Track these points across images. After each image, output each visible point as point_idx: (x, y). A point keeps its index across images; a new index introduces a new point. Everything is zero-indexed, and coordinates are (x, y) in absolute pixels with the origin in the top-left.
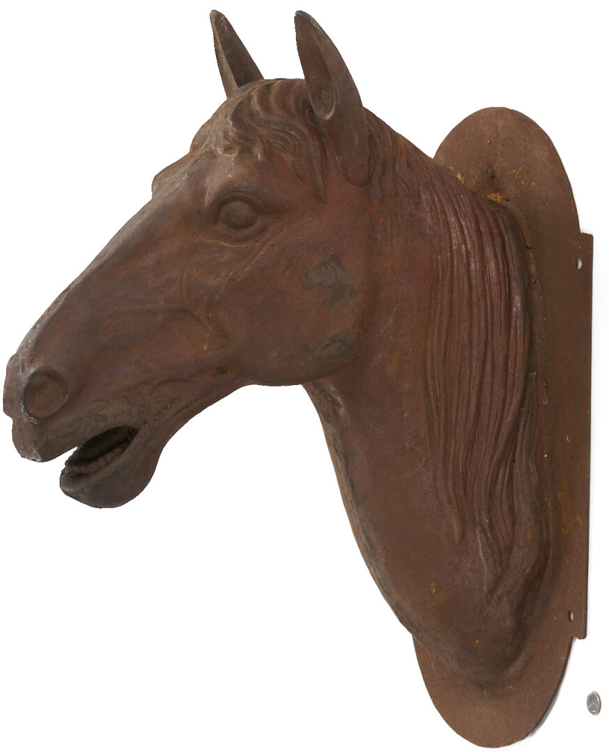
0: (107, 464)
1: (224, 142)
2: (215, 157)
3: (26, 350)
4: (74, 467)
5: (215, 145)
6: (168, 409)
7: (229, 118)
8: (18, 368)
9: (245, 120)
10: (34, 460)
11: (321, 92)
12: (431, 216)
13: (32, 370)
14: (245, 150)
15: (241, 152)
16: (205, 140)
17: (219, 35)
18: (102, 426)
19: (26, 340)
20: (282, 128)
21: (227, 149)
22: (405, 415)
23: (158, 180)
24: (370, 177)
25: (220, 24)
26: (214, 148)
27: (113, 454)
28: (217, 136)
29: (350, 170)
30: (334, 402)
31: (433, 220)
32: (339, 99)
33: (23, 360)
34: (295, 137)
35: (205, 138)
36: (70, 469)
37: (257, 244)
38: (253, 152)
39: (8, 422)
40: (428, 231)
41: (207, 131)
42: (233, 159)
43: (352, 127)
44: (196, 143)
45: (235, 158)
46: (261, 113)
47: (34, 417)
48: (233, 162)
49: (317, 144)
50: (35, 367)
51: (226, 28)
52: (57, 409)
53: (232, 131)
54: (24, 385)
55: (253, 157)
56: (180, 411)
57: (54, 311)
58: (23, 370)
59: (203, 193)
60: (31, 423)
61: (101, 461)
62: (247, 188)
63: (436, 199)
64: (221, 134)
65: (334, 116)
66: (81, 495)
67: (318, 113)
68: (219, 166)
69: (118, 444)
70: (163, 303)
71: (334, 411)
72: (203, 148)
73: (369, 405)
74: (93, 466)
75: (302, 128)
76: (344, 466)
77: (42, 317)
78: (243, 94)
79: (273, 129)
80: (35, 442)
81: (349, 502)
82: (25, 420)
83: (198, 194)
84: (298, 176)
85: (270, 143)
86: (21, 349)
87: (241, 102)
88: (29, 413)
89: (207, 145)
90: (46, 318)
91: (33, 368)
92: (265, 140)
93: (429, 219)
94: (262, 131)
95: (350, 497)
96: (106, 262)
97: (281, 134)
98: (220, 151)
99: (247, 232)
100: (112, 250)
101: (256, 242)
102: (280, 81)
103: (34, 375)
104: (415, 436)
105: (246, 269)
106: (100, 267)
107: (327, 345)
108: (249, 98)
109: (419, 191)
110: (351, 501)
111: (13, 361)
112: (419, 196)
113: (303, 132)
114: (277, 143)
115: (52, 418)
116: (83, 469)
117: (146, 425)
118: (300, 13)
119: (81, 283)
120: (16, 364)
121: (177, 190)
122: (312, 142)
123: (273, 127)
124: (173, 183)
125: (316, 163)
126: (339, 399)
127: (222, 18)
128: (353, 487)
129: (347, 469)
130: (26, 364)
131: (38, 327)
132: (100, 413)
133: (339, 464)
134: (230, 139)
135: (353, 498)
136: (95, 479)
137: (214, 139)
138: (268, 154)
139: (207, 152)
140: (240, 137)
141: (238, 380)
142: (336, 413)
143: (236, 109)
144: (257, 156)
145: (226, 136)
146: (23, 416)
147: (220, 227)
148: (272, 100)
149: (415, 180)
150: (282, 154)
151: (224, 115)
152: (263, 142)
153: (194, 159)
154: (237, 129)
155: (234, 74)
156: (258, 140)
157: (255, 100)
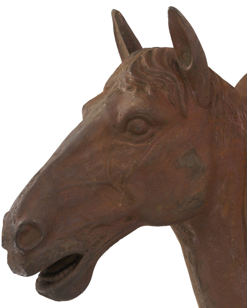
0: (65, 276)
1: (126, 84)
2: (122, 93)
3: (16, 210)
4: (44, 279)
5: (121, 87)
6: (99, 242)
7: (128, 70)
8: (11, 221)
9: (138, 71)
10: (22, 275)
11: (183, 54)
12: (244, 124)
13: (20, 222)
14: (140, 89)
15: (138, 90)
16: (114, 84)
17: (117, 23)
18: (63, 254)
19: (15, 204)
20: (161, 76)
21: (129, 89)
22: (232, 240)
23: (87, 108)
24: (211, 103)
25: (117, 17)
26: (120, 88)
27: (68, 270)
28: (121, 81)
29: (200, 99)
30: (190, 234)
31: (245, 127)
32: (195, 58)
33: (14, 216)
34: (169, 81)
35: (113, 83)
36: (42, 280)
37: (149, 144)
38: (145, 90)
39: (5, 253)
40: (242, 133)
41: (115, 78)
42: (133, 94)
43: (202, 74)
44: (108, 86)
45: (135, 94)
46: (148, 67)
47: (23, 250)
48: (133, 96)
49: (182, 84)
50: (22, 220)
51: (121, 19)
52: (36, 245)
53: (132, 78)
54: (16, 231)
55: (145, 93)
56: (106, 243)
57: (31, 186)
58: (15, 222)
59: (116, 115)
60: (20, 253)
61: (61, 275)
62: (144, 111)
63: (246, 115)
64: (124, 80)
65: (192, 68)
66: (49, 295)
67: (182, 66)
68: (125, 99)
69: (71, 264)
70: (95, 180)
71: (190, 239)
72: (112, 88)
73: (211, 235)
74: (56, 278)
75: (172, 75)
76: (195, 270)
77: (24, 190)
78: (136, 56)
79: (156, 76)
80: (23, 265)
81: (198, 290)
82: (17, 252)
83: (114, 115)
84: (172, 103)
85: (154, 84)
86: (12, 209)
87: (135, 61)
88: (19, 248)
89: (115, 87)
90: (27, 191)
91: (21, 221)
92: (152, 83)
93: (242, 126)
94: (150, 78)
95: (198, 287)
96: (61, 157)
97: (161, 79)
98: (124, 89)
99: (143, 137)
100: (64, 149)
101: (148, 143)
102: (156, 49)
103: (21, 225)
104: (238, 252)
105: (144, 159)
106: (57, 160)
107: (190, 202)
108: (140, 59)
109: (236, 111)
110: (199, 290)
111: (7, 216)
112: (236, 114)
113: (174, 78)
114: (158, 84)
115: (33, 250)
116: (50, 279)
117: (88, 252)
118: (171, 8)
119: (46, 169)
120: (10, 219)
121: (100, 113)
122: (179, 83)
123: (156, 75)
124: (97, 109)
125: (182, 95)
126: (193, 232)
127: (119, 14)
128: (200, 282)
129: (197, 272)
130: (16, 219)
131: (22, 196)
132: (61, 246)
133: (192, 269)
134: (130, 83)
135: (201, 288)
136: (58, 285)
137: (120, 83)
138: (153, 90)
139: (116, 90)
140: (137, 81)
141: (138, 224)
142: (191, 239)
143: (133, 65)
144: (148, 92)
145: (127, 81)
146: (15, 249)
147: (127, 134)
148: (154, 59)
149: (234, 104)
150: (162, 90)
151: (125, 69)
152: (150, 84)
153: (108, 95)
154: (134, 76)
155: (127, 45)
156: (148, 83)
157: (143, 60)
